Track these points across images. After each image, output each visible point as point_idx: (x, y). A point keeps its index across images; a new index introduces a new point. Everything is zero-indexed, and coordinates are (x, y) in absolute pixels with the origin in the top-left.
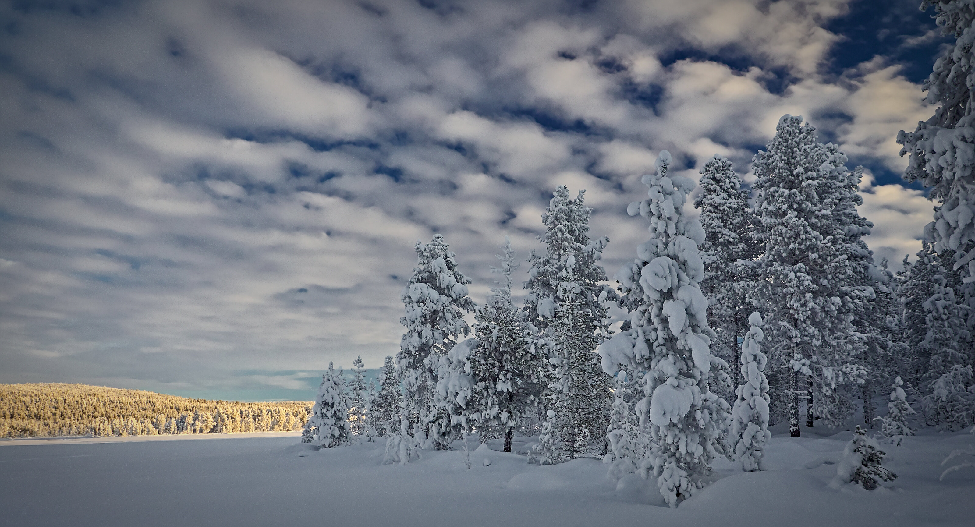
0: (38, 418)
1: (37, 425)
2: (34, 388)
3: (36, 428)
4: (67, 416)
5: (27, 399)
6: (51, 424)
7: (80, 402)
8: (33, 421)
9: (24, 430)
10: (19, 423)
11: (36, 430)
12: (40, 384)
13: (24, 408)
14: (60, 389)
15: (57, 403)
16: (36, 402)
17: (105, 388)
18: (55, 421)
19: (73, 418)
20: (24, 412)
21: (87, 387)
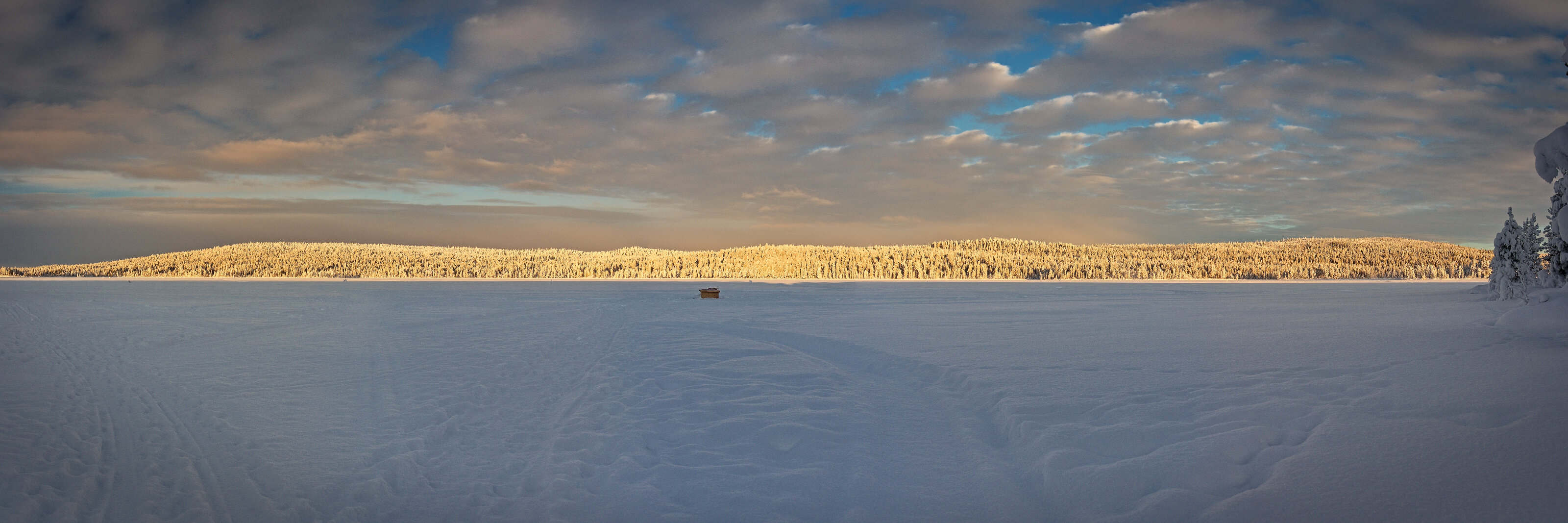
0: (1371, 263)
1: (1370, 270)
2: (1370, 241)
3: (1369, 271)
4: (1390, 263)
5: (1364, 250)
6: (1379, 269)
7: (1400, 252)
8: (1367, 266)
9: (1362, 273)
10: (1358, 267)
11: (1369, 273)
12: (1374, 238)
13: (1362, 256)
14: (1387, 242)
15: (1385, 252)
16: (1370, 252)
17: (1419, 241)
18: (1383, 266)
19: (1394, 265)
20: (1361, 260)
21: (1406, 240)
